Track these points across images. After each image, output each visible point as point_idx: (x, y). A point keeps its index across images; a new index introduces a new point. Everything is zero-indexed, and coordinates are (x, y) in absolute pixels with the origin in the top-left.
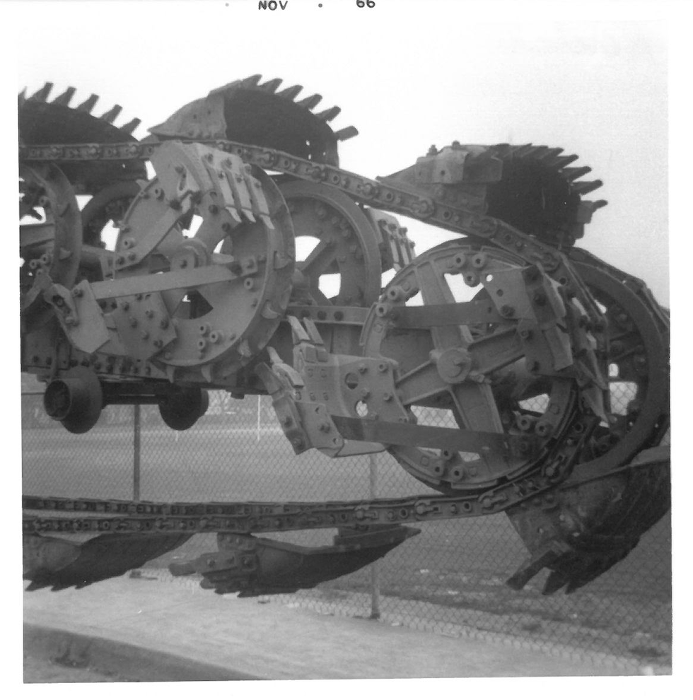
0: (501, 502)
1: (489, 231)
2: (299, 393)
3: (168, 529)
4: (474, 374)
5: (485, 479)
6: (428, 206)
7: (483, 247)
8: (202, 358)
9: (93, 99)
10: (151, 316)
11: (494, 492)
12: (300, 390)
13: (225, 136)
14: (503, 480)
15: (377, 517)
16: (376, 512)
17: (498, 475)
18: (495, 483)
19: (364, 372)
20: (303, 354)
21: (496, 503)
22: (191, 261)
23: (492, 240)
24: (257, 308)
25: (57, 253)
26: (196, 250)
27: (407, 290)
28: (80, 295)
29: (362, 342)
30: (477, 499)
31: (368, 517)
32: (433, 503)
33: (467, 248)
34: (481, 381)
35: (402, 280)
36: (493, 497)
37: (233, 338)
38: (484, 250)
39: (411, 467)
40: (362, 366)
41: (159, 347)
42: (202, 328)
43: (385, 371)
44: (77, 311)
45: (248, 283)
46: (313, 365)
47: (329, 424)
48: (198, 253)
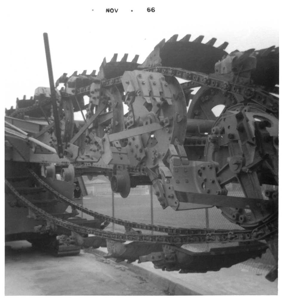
0: (261, 234)
1: (250, 95)
2: (169, 180)
3: (147, 240)
4: (244, 168)
5: (253, 222)
6: (227, 86)
7: (248, 103)
8: (154, 164)
9: (126, 56)
10: (137, 147)
11: (258, 229)
12: (169, 179)
13: (161, 64)
14: (261, 223)
15: (214, 239)
16: (214, 237)
17: (259, 220)
18: (257, 224)
19: (204, 168)
20: (172, 162)
21: (260, 234)
22: (149, 121)
23: (252, 99)
24: (171, 140)
25: (114, 123)
26: (151, 117)
27: (220, 128)
28: (104, 140)
29: (205, 154)
30: (251, 232)
31: (211, 239)
32: (235, 233)
33: (242, 105)
34: (247, 172)
35: (218, 124)
36: (258, 231)
37: (163, 155)
38: (249, 105)
39: (225, 215)
40: (202, 166)
41: (140, 160)
42: (153, 152)
43: (211, 168)
44: (104, 147)
45: (167, 130)
46: (178, 166)
47: (173, 195)
48: (152, 118)
